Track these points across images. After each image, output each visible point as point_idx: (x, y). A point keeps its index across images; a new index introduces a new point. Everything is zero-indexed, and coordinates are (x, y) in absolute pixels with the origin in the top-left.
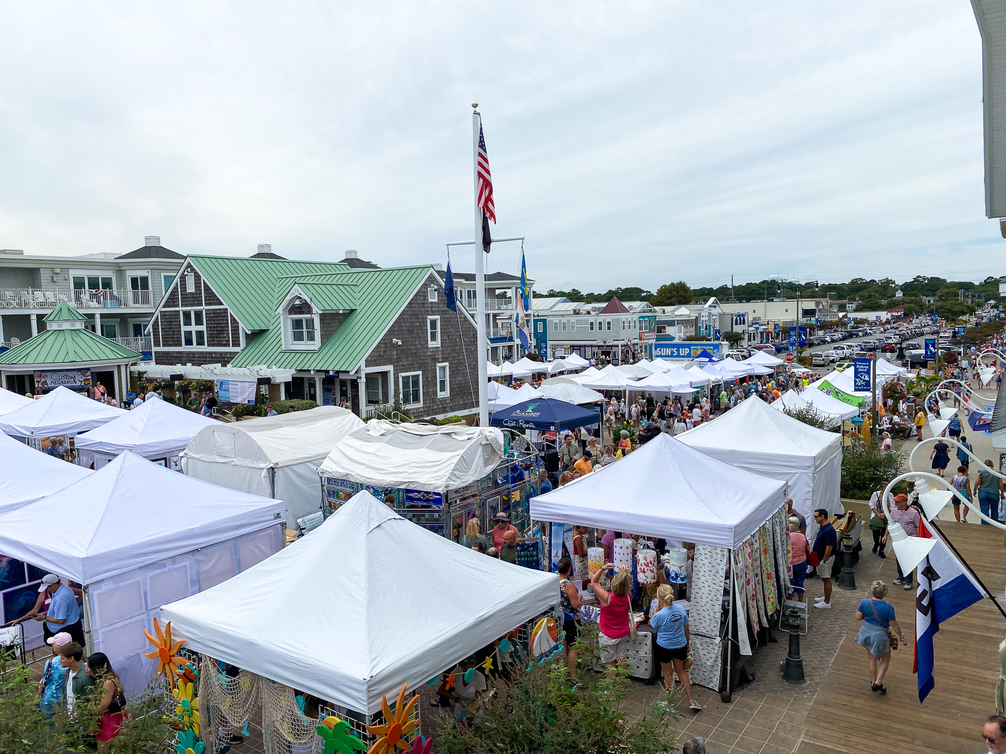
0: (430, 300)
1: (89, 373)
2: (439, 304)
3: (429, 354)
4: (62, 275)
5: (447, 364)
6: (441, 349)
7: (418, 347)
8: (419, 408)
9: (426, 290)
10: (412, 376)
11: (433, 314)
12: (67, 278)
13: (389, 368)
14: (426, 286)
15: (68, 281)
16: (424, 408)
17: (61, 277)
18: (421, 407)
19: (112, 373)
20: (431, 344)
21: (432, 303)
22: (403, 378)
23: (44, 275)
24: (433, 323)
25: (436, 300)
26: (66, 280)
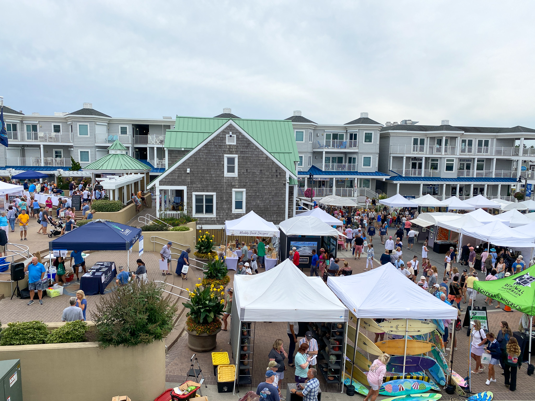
0: (227, 143)
2: (237, 146)
3: (225, 181)
5: (245, 190)
6: (237, 178)
7: (213, 176)
8: (211, 218)
9: (224, 136)
10: (206, 196)
11: (231, 153)
13: (184, 188)
14: (224, 133)
16: (217, 218)
18: (214, 218)
20: (227, 174)
21: (230, 145)
22: (196, 196)
24: (231, 161)
25: (235, 143)
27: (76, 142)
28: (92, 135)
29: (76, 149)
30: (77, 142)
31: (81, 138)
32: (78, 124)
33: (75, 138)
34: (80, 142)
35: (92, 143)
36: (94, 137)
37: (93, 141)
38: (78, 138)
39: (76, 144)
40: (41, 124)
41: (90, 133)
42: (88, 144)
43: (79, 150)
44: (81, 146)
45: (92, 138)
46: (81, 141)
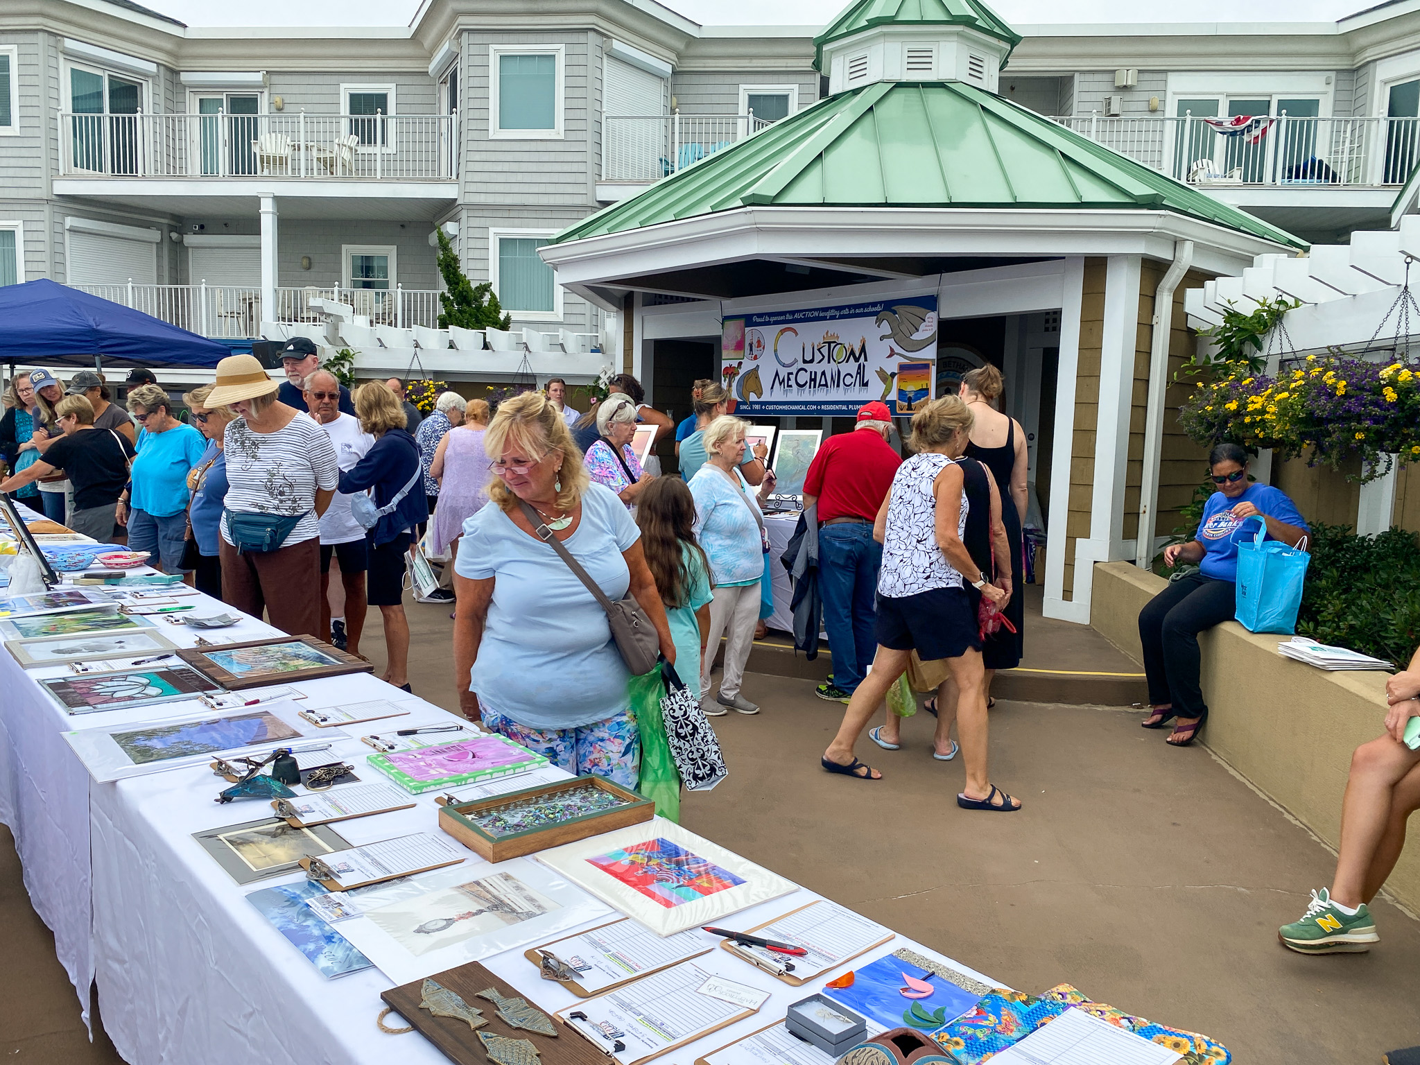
1: (928, 328)
4: (1144, 96)
12: (1155, 103)
15: (1158, 116)
17: (1138, 102)
19: (1052, 320)
23: (1086, 97)
26: (1153, 111)
27: (477, 177)
28: (581, 125)
29: (475, 222)
30: (485, 177)
31: (506, 146)
32: (495, 50)
33: (472, 146)
34: (501, 177)
35: (581, 178)
36: (589, 136)
37: (582, 168)
38: (491, 146)
39: (472, 188)
40: (279, 89)
41: (572, 114)
42: (551, 188)
43: (495, 233)
44: (508, 200)
45: (581, 147)
46: (506, 167)
